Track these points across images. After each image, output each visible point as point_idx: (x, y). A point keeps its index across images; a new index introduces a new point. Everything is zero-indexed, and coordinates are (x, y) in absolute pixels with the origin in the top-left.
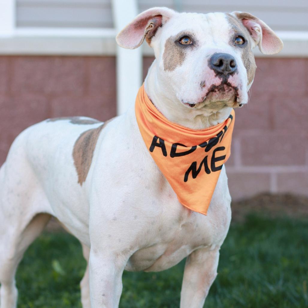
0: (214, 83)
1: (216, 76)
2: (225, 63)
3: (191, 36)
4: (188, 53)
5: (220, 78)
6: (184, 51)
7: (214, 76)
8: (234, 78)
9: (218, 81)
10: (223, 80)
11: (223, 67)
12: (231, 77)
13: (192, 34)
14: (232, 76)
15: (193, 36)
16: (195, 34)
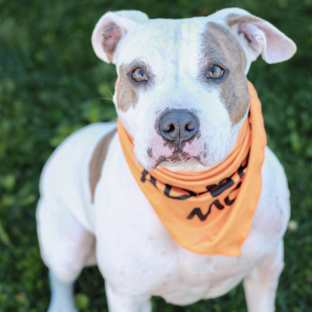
0: (162, 155)
1: (165, 145)
2: (176, 128)
3: (145, 68)
4: (141, 94)
5: (170, 148)
6: (136, 90)
7: (162, 145)
8: (193, 146)
9: (168, 151)
10: (174, 150)
11: (174, 134)
12: (187, 144)
13: (147, 66)
14: (190, 143)
15: (148, 68)
16: (150, 66)
